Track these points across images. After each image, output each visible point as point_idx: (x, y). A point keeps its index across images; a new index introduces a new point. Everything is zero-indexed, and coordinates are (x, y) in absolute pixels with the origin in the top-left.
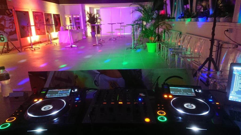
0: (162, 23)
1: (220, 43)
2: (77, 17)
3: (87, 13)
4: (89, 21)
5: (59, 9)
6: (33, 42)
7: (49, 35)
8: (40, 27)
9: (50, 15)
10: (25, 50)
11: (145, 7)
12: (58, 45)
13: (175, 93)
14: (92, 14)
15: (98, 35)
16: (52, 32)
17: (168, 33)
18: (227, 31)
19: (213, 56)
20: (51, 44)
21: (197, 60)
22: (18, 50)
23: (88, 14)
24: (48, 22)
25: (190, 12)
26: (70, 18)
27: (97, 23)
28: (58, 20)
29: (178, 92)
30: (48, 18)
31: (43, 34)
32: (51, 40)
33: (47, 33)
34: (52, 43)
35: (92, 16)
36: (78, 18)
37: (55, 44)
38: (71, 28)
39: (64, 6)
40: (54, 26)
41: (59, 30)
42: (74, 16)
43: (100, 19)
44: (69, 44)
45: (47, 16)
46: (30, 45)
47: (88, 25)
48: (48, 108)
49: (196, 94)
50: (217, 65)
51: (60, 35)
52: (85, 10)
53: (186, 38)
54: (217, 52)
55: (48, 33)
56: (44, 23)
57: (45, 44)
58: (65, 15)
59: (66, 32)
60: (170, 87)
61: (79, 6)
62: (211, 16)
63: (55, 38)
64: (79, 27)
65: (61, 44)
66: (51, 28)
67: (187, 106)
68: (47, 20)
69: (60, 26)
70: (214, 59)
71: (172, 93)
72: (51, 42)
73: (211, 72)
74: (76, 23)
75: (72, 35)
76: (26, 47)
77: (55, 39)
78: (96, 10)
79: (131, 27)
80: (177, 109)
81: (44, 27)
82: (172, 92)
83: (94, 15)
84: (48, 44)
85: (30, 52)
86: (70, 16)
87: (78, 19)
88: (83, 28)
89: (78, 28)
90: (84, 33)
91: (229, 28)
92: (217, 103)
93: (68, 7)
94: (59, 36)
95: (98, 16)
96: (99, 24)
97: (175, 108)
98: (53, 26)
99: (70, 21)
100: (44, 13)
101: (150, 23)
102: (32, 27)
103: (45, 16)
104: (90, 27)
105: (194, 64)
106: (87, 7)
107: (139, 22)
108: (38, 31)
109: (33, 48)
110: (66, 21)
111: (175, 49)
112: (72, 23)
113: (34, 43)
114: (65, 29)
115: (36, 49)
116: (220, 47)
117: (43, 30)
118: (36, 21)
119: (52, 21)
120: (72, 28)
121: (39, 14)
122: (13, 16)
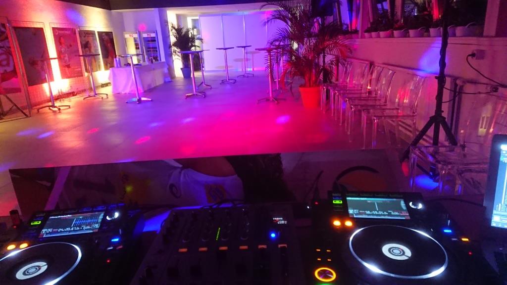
0: (332, 44)
1: (458, 82)
2: (152, 37)
3: (172, 27)
4: (175, 45)
5: (111, 20)
6: (55, 93)
7: (91, 77)
8: (69, 61)
9: (91, 34)
10: (38, 111)
11: (294, 10)
12: (111, 98)
13: (360, 214)
14: (183, 28)
15: (195, 73)
16: (97, 71)
17: (344, 65)
18: (473, 55)
19: (443, 112)
20: (95, 98)
21: (409, 122)
22: (22, 112)
23: (174, 28)
24: (87, 49)
25: (390, 18)
26: (135, 40)
27: (193, 48)
28: (109, 45)
29: (367, 211)
30: (87, 40)
31: (77, 76)
32: (96, 87)
33: (86, 74)
34: (96, 94)
35: (183, 34)
36: (153, 39)
37: (105, 96)
38: (138, 60)
39: (121, 13)
40: (101, 56)
41: (112, 66)
42: (145, 35)
43: (201, 39)
44: (134, 96)
45: (85, 37)
46: (50, 101)
47: (174, 53)
48: (34, 270)
49: (410, 215)
50: (453, 131)
51: (114, 76)
52: (167, 22)
53: (382, 74)
54: (452, 102)
55: (89, 72)
56: (78, 51)
57: (82, 98)
58: (125, 32)
59: (128, 68)
60: (348, 198)
61: (154, 12)
62: (436, 25)
63: (104, 82)
64: (156, 58)
65: (117, 95)
66: (95, 62)
67: (389, 250)
68: (86, 46)
69: (114, 56)
70: (445, 118)
71: (352, 214)
72: (95, 92)
73: (440, 148)
74: (149, 49)
75: (140, 76)
76: (41, 106)
77: (103, 86)
78: (192, 20)
79: (265, 53)
80: (366, 262)
81: (80, 60)
82: (353, 212)
83: (188, 31)
84: (90, 96)
85: (51, 116)
86: (136, 36)
87: (152, 41)
88: (163, 59)
89: (154, 60)
90: (166, 70)
91: (477, 50)
92: (464, 239)
93: (129, 14)
94: (112, 79)
95: (195, 33)
96: (198, 49)
97: (360, 260)
98: (99, 59)
99: (136, 45)
100: (77, 30)
101: (307, 44)
102: (52, 61)
103: (80, 36)
104: (180, 58)
105: (403, 130)
106: (172, 15)
107: (282, 43)
108: (66, 69)
109: (55, 107)
110: (126, 46)
111: (360, 99)
112: (140, 50)
113: (58, 96)
114: (126, 63)
115: (61, 108)
116: (458, 93)
117: (77, 67)
118: (61, 48)
119: (96, 46)
120: (140, 61)
121: (67, 32)
122: (7, 38)
